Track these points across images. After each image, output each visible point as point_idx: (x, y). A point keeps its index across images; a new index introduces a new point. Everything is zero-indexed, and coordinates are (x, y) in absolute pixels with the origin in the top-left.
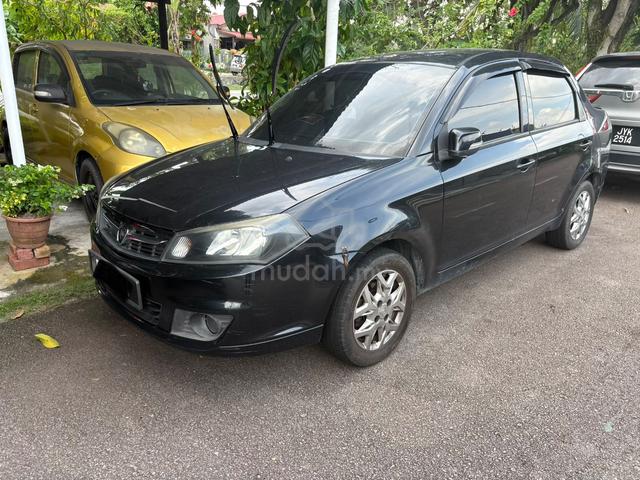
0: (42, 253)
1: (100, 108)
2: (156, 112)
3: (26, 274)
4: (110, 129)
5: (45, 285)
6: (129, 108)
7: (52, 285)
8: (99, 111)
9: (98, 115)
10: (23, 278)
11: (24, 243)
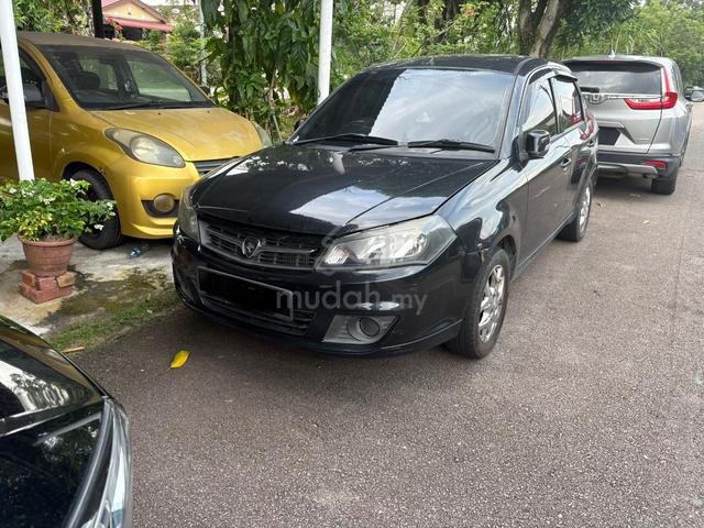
0: (67, 281)
1: (94, 112)
2: (158, 117)
3: (53, 305)
4: (116, 135)
5: (83, 316)
6: (126, 112)
7: (91, 315)
8: (94, 116)
9: (95, 121)
10: (53, 310)
11: (47, 271)
